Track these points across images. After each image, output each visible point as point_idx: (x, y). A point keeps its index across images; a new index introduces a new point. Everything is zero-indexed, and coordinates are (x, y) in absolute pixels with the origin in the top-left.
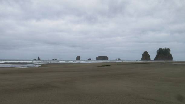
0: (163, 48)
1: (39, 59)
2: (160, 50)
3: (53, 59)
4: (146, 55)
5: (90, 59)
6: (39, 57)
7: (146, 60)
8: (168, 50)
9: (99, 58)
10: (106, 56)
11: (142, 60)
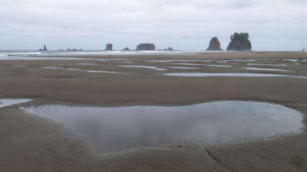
0: (239, 33)
1: (45, 49)
2: (236, 34)
3: (69, 50)
4: (215, 43)
5: (127, 49)
6: (45, 46)
7: (215, 49)
8: (246, 35)
9: (142, 47)
10: (151, 43)
11: (208, 49)
